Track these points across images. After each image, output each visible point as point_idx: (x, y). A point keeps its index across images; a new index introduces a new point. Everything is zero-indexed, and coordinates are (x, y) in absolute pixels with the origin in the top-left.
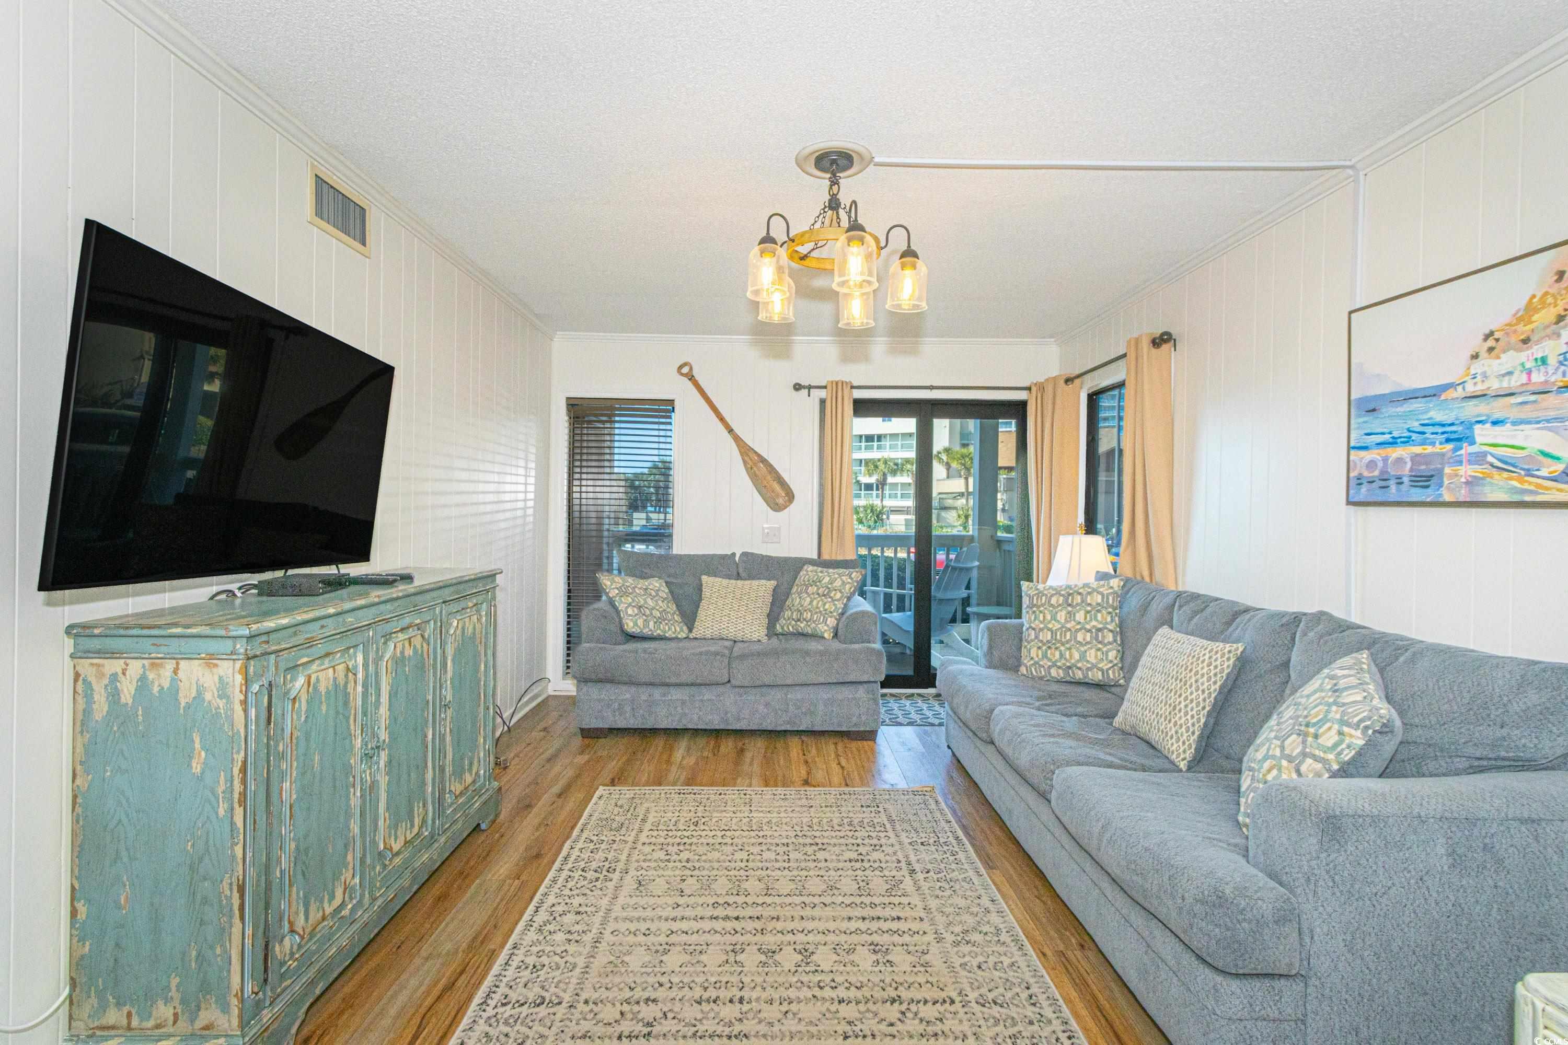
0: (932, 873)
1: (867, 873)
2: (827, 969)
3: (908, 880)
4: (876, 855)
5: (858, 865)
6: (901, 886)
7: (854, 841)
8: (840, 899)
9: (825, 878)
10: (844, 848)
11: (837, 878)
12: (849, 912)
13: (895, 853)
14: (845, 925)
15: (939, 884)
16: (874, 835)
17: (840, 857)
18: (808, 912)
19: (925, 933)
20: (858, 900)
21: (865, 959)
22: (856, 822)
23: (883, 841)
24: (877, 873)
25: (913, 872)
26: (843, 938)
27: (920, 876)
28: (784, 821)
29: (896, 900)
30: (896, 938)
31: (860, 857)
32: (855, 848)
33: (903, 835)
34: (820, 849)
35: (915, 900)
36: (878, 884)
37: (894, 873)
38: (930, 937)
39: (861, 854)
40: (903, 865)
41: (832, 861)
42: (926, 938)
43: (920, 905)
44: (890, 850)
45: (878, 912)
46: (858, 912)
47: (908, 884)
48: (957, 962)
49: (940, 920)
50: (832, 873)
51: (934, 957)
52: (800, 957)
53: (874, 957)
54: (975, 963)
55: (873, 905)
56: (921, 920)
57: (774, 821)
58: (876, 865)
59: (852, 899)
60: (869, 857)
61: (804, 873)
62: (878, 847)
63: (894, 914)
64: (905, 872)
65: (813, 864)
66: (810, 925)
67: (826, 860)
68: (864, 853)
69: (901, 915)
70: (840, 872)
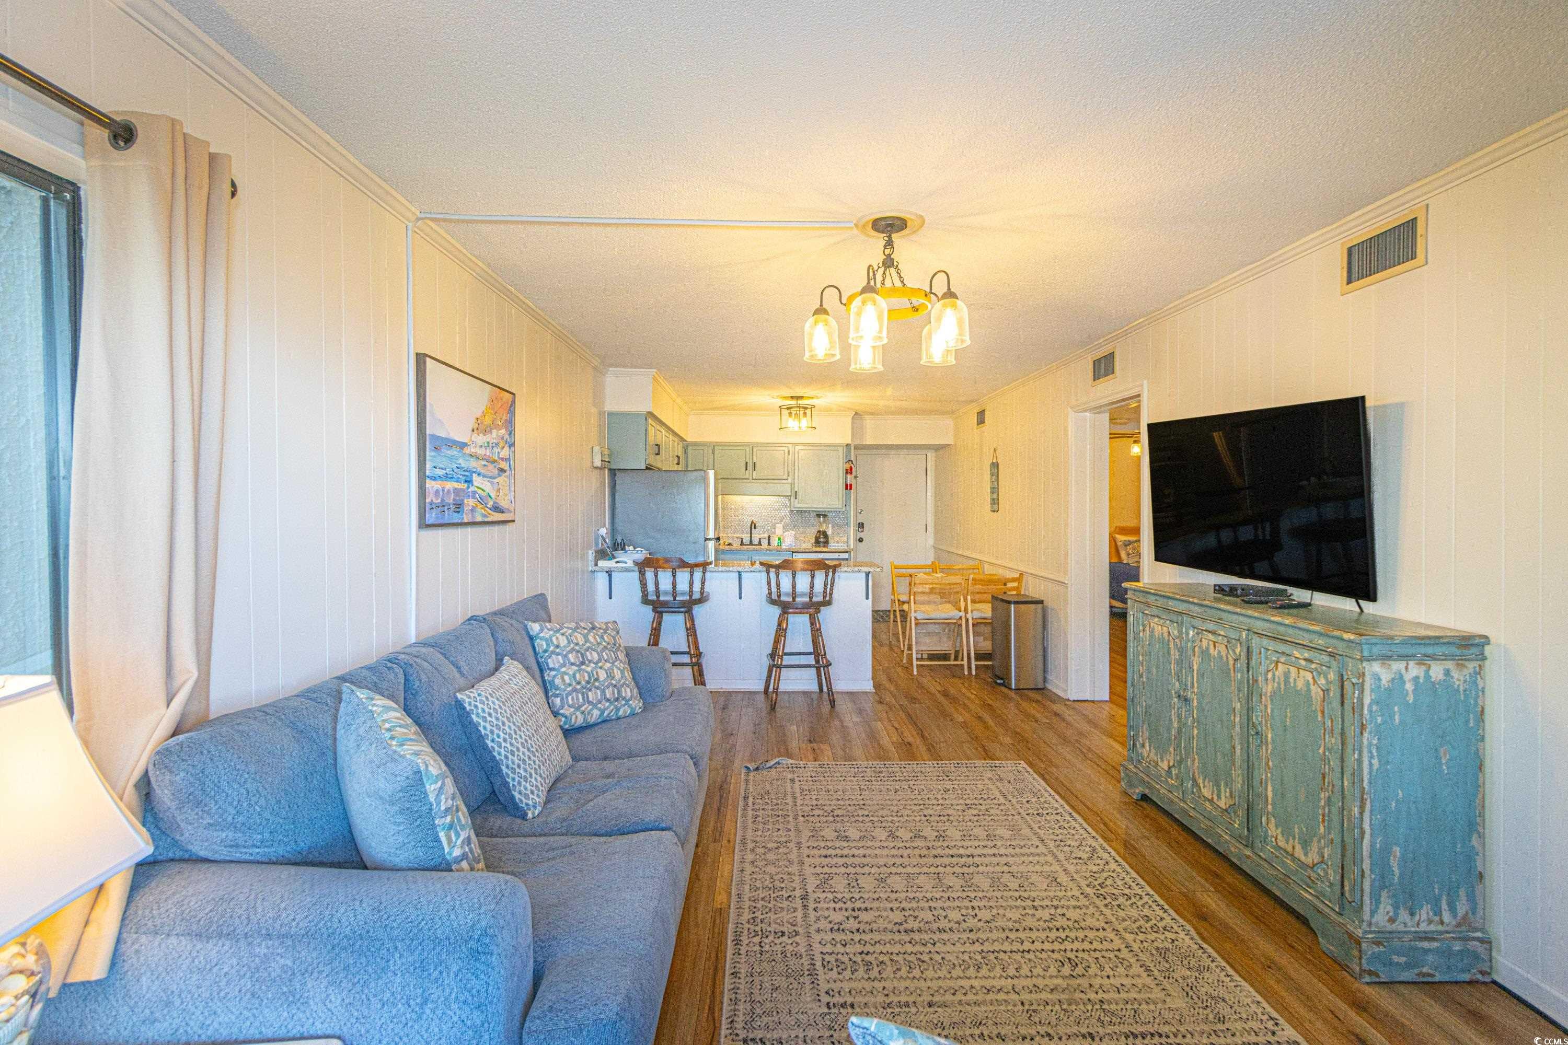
0: (786, 895)
1: (848, 896)
2: (877, 829)
3: (810, 888)
4: (837, 917)
5: (858, 904)
6: (819, 882)
7: (863, 936)
8: (873, 870)
9: (889, 890)
10: (874, 926)
11: (878, 890)
12: (865, 861)
13: (818, 919)
14: (867, 852)
15: (783, 885)
16: (839, 948)
17: (877, 914)
18: (898, 861)
19: (809, 847)
20: (858, 870)
21: (853, 833)
22: (861, 973)
23: (828, 937)
24: (839, 896)
25: (804, 898)
26: (869, 844)
27: (798, 893)
28: (957, 972)
29: (826, 870)
30: (830, 844)
31: (855, 914)
32: (862, 927)
33: (802, 949)
34: (901, 924)
35: (808, 871)
36: (840, 884)
37: (822, 896)
38: (805, 845)
39: (855, 918)
40: (812, 905)
41: (885, 909)
42: (809, 844)
43: (806, 866)
44: (823, 924)
45: (841, 861)
46: (857, 861)
47: (812, 885)
48: (792, 833)
49: (794, 856)
50: (884, 896)
51: (806, 834)
52: (897, 834)
53: (847, 834)
54: (781, 832)
55: (845, 866)
56: (808, 856)
57: (972, 972)
58: (840, 905)
59: (863, 871)
60: (846, 914)
61: (911, 895)
62: (836, 927)
63: (829, 859)
64: (812, 896)
65: (904, 904)
66: (894, 852)
67: (892, 909)
68: (852, 920)
69: (823, 859)
70: (876, 896)
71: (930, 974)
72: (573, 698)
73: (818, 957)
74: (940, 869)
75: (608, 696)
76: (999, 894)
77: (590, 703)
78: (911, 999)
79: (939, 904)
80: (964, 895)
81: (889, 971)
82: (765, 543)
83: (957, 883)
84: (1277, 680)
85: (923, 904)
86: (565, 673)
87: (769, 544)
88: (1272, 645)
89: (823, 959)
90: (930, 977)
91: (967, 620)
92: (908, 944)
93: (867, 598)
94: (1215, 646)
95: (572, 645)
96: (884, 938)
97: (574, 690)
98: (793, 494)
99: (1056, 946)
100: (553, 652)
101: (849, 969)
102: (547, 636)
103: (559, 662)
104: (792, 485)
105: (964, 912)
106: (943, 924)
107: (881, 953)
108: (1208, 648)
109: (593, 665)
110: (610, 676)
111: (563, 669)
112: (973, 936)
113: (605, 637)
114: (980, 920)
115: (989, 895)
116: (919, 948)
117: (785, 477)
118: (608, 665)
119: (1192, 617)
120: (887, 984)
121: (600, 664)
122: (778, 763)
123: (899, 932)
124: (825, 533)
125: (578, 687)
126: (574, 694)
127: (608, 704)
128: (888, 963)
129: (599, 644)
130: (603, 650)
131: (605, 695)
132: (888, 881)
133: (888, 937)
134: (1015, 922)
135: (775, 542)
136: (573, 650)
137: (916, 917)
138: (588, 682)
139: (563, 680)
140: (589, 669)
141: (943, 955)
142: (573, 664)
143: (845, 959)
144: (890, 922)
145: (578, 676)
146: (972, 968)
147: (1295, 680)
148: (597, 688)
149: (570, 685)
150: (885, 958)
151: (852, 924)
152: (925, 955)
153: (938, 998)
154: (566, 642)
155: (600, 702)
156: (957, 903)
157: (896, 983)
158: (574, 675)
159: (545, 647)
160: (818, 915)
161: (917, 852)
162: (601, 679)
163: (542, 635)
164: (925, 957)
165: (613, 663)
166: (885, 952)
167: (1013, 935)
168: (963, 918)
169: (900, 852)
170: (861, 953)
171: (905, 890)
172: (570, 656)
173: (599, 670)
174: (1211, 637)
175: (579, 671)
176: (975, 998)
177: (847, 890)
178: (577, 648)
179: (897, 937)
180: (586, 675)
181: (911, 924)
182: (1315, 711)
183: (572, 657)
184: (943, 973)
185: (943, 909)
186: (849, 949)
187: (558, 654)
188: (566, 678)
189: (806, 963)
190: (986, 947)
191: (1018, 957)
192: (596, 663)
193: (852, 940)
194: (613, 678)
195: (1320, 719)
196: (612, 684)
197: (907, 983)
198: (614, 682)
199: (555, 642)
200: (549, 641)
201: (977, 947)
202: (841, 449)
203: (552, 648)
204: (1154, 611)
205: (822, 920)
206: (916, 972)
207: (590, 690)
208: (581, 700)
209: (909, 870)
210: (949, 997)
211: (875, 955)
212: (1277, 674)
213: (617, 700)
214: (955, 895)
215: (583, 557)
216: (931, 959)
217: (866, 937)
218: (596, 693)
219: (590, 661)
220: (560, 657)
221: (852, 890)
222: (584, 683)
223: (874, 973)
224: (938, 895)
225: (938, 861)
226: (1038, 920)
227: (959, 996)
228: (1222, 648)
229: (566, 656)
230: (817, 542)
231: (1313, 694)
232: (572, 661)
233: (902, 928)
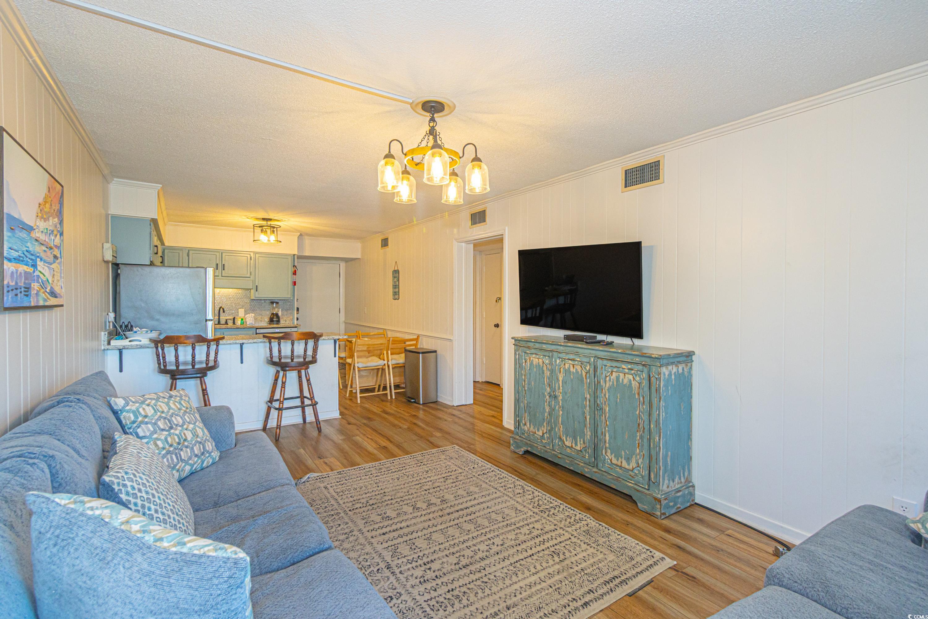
0: (375, 570)
1: (416, 556)
2: (404, 506)
3: (388, 559)
4: (419, 572)
5: (425, 560)
6: (391, 553)
7: (442, 580)
8: (420, 534)
9: (437, 544)
10: (445, 570)
11: (431, 546)
12: (410, 529)
13: (407, 579)
14: (408, 523)
15: (368, 564)
16: (434, 594)
17: (440, 562)
18: (430, 523)
19: (368, 531)
20: (410, 537)
21: (390, 513)
22: (457, 605)
23: (422, 588)
24: (410, 558)
25: (388, 567)
26: (405, 518)
27: (382, 565)
28: (508, 582)
29: (390, 543)
30: (381, 525)
32: (437, 573)
33: (411, 604)
34: (458, 564)
35: (379, 547)
36: (404, 550)
37: (400, 561)
38: (365, 530)
39: (430, 569)
40: (397, 571)
41: (443, 557)
42: (367, 529)
43: (375, 545)
44: (412, 581)
45: (396, 534)
46: (406, 531)
47: (388, 556)
48: (350, 524)
49: (362, 540)
50: (437, 548)
51: (360, 522)
52: (417, 506)
53: (387, 515)
54: (342, 526)
55: (400, 536)
56: (372, 537)
57: (514, 579)
58: (414, 564)
59: (413, 536)
60: (423, 568)
61: (452, 543)
62: (422, 580)
63: (387, 535)
64: (393, 564)
65: (452, 550)
66: (423, 518)
67: (446, 556)
68: (428, 571)
69: (383, 536)
70: (432, 550)
71: (494, 589)
72: (168, 460)
73: (424, 605)
74: (456, 521)
75: (196, 452)
76: (496, 526)
77: (182, 460)
78: (496, 609)
79: (470, 543)
80: (479, 533)
81: (472, 598)
82: (230, 323)
83: (471, 527)
84: (612, 380)
85: (462, 546)
86: (157, 439)
87: (234, 323)
88: (609, 364)
89: (429, 605)
90: (496, 590)
91: (388, 366)
92: (471, 575)
93: (335, 356)
94: (574, 367)
95: (159, 413)
96: (454, 576)
97: (169, 452)
98: (255, 288)
99: (543, 547)
100: (142, 422)
101: (448, 605)
102: (134, 408)
103: (149, 430)
104: (254, 282)
105: (486, 543)
106: (480, 554)
107: (460, 586)
108: (569, 368)
109: (180, 428)
110: (196, 435)
111: (155, 436)
112: (501, 556)
113: (182, 402)
114: (497, 545)
115: (492, 528)
116: (478, 575)
117: (248, 275)
118: (191, 426)
119: (560, 353)
120: (477, 605)
121: (185, 427)
122: (309, 478)
123: (460, 568)
124: (277, 315)
125: (171, 449)
126: (169, 456)
127: (196, 459)
128: (468, 591)
129: (180, 409)
130: (184, 414)
131: (194, 451)
132: (433, 538)
133: (456, 575)
134: (515, 540)
135: (239, 322)
136: (160, 417)
137: (463, 556)
138: (179, 444)
139: (156, 445)
140: (177, 432)
141: (493, 574)
142: (163, 430)
143: (441, 599)
144: (451, 564)
145: (169, 439)
146: (513, 576)
147: (623, 379)
148: (187, 447)
149: (164, 448)
150: (464, 589)
151: (430, 575)
152: (484, 578)
153: (509, 602)
154: (153, 411)
155: (190, 458)
156: (479, 540)
157: (482, 603)
158: (166, 439)
159: (133, 418)
160: (405, 575)
161: (436, 514)
162: (189, 439)
163: (128, 408)
164: (485, 579)
165: (195, 424)
166: (461, 585)
167: (519, 548)
168: (488, 547)
169: (427, 517)
170: (449, 591)
171: (446, 540)
172: (159, 423)
173: (185, 431)
174: (570, 362)
175: (169, 435)
176: (527, 593)
177: (412, 552)
178: (163, 415)
179: (462, 572)
180: (176, 437)
181: (464, 562)
182: (634, 394)
183: (161, 424)
184: (501, 585)
185: (474, 545)
186: (439, 592)
187: (147, 423)
188: (159, 443)
189: (420, 612)
190: (512, 560)
191: (529, 560)
192: (182, 426)
193: (437, 584)
194: (197, 436)
195: (637, 397)
196: (198, 441)
197: (487, 600)
198: (199, 440)
199: (143, 413)
200: (136, 413)
201: (507, 562)
202: (289, 257)
203: (140, 419)
204: (533, 351)
205: (410, 578)
206: (487, 591)
207: (182, 450)
208: (175, 460)
209: (440, 527)
210: (514, 599)
211: (458, 589)
212: (612, 377)
213: (203, 454)
214: (475, 534)
215: (98, 338)
216: (489, 579)
217: (445, 579)
218: (187, 452)
219: (177, 425)
220: (150, 426)
221: (415, 551)
222: (175, 445)
223: (465, 602)
224: (466, 538)
225: (452, 517)
226: (525, 535)
227: (519, 596)
228: (579, 368)
229: (155, 424)
230: (271, 321)
231: (633, 385)
232: (162, 427)
233: (460, 566)
